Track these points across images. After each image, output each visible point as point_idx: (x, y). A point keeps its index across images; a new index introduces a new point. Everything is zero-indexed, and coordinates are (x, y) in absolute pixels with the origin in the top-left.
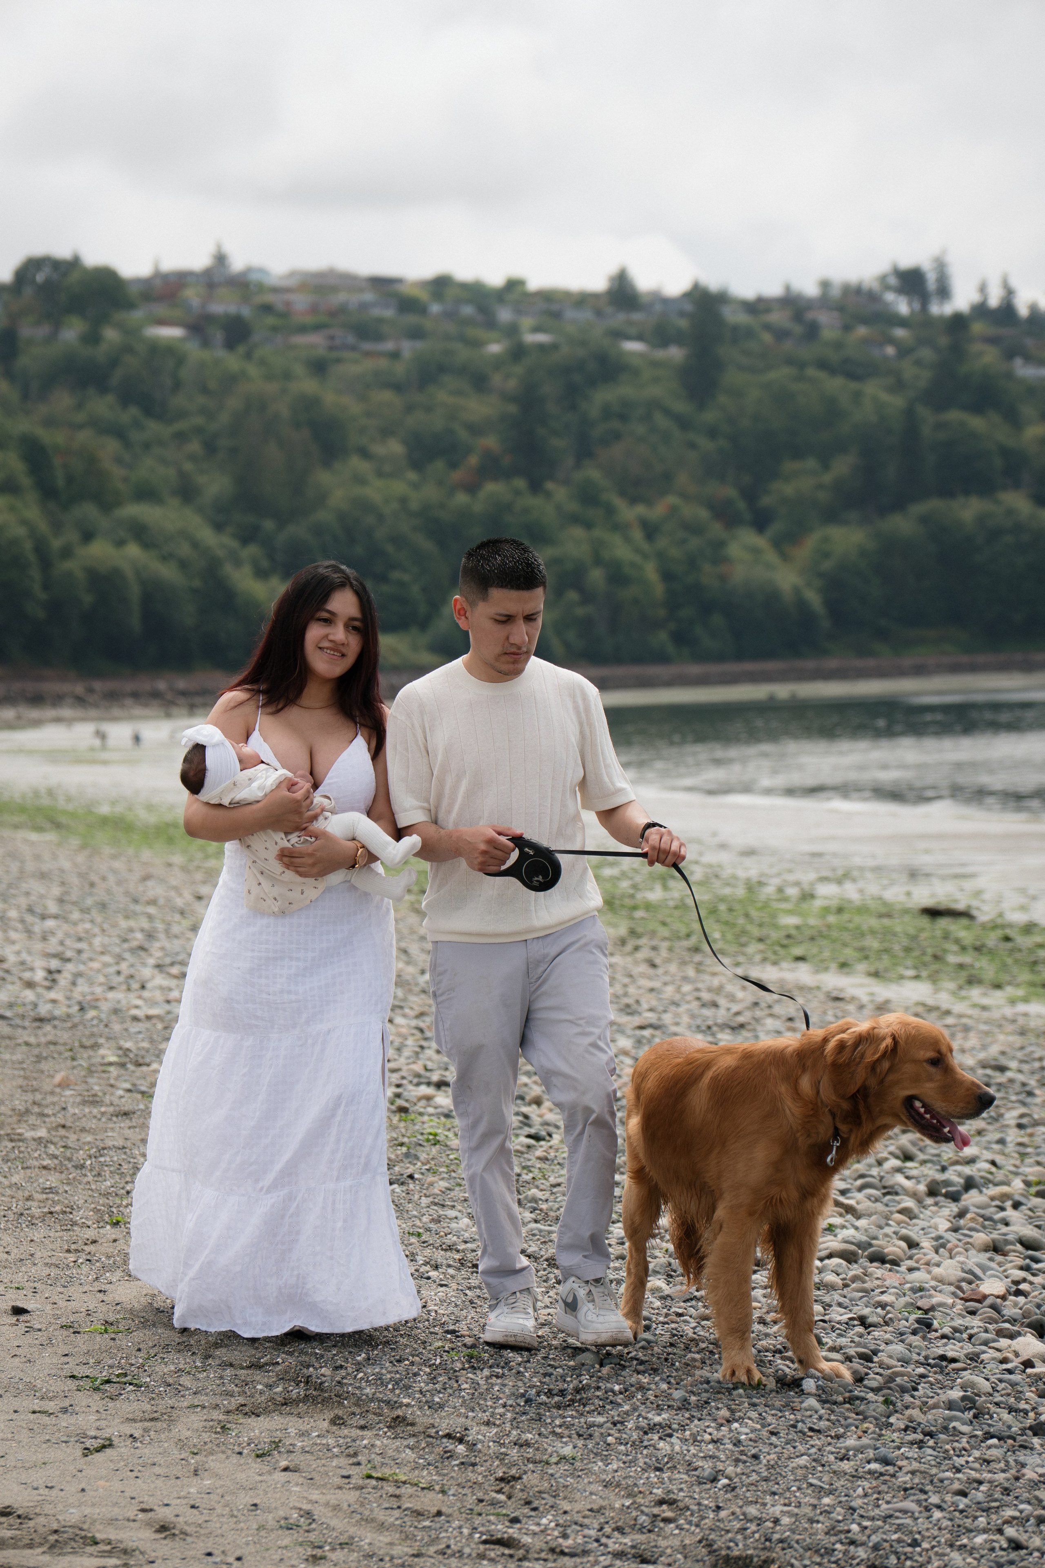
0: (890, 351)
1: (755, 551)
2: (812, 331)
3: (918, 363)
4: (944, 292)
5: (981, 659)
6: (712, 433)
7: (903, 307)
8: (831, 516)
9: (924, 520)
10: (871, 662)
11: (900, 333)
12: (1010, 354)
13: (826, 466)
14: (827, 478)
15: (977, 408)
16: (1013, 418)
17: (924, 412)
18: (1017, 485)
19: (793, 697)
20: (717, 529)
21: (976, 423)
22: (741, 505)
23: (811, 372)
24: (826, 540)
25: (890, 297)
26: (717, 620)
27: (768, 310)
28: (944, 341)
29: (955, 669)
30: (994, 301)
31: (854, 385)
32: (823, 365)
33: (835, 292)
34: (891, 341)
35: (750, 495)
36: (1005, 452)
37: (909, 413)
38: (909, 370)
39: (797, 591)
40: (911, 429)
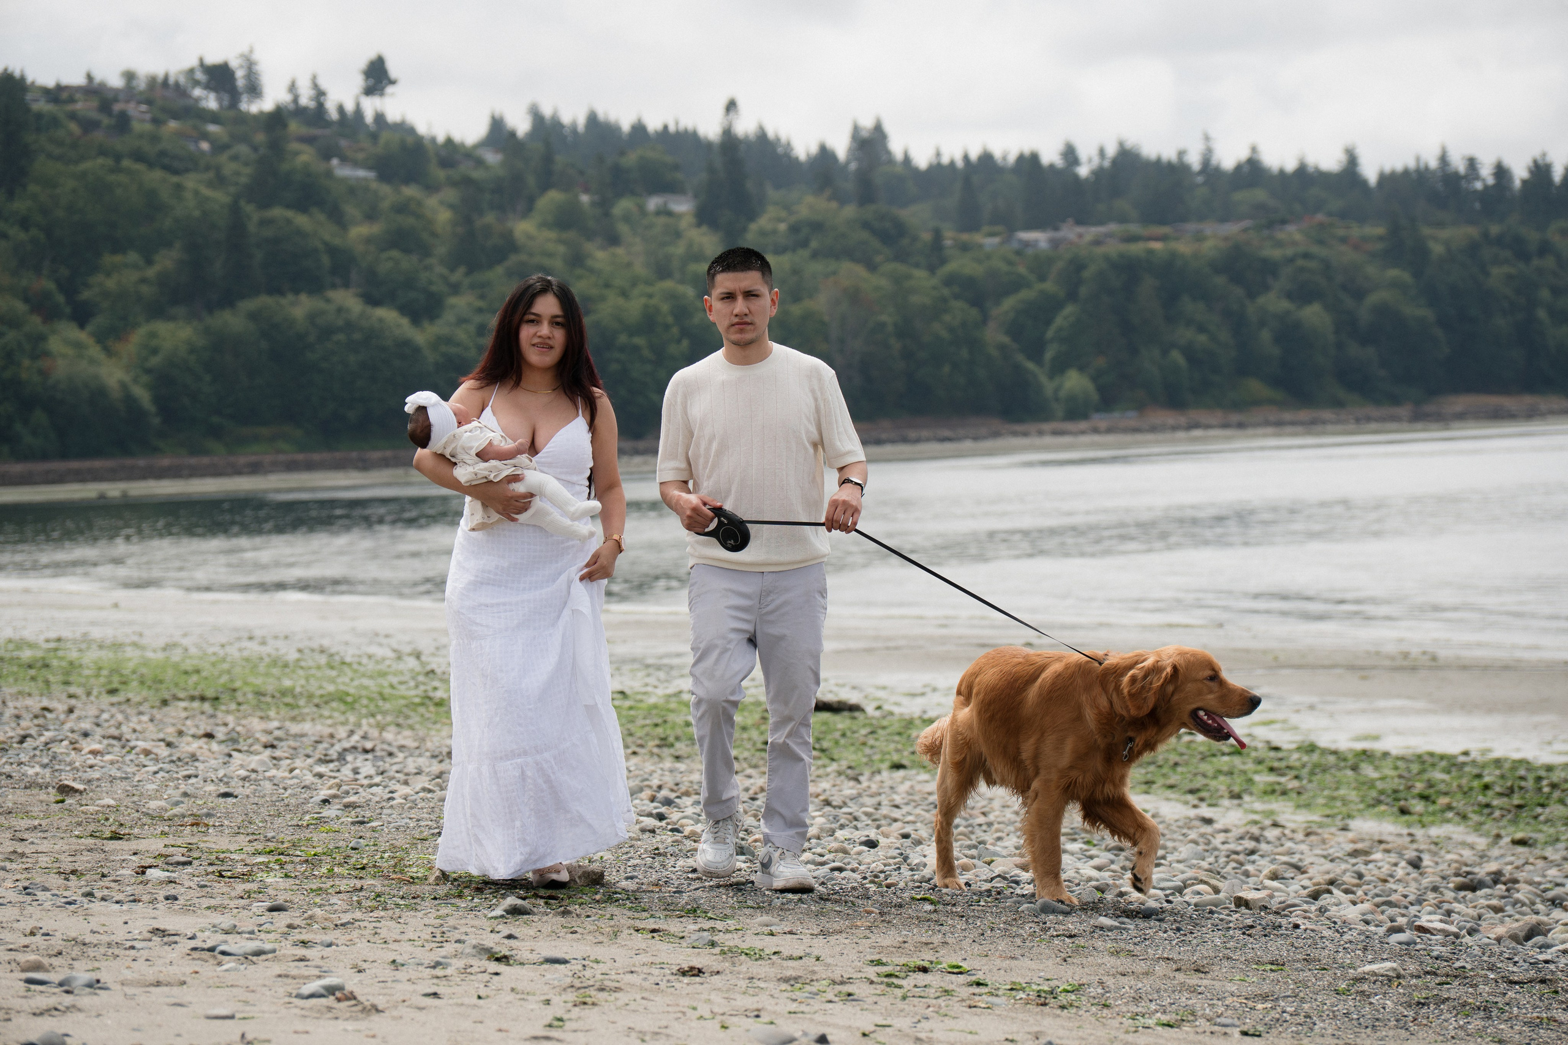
0: (205, 146)
1: (78, 345)
2: (123, 123)
3: (235, 158)
4: (254, 90)
5: (316, 457)
6: (25, 223)
7: (211, 102)
8: (157, 311)
9: (253, 316)
10: (205, 460)
11: (212, 129)
12: (327, 154)
13: (149, 262)
14: (151, 272)
15: (302, 206)
16: (337, 216)
17: (252, 213)
18: (346, 285)
19: (125, 495)
20: (35, 322)
21: (302, 220)
22: (60, 299)
23: (126, 163)
24: (153, 335)
25: (197, 92)
26: (39, 416)
27: (71, 100)
28: (260, 137)
29: (292, 467)
30: (305, 101)
31: (175, 179)
32: (138, 156)
33: (141, 85)
34: (205, 136)
35: (69, 288)
36: (332, 251)
37: (235, 209)
38: (226, 166)
39: (123, 386)
40: (237, 225)
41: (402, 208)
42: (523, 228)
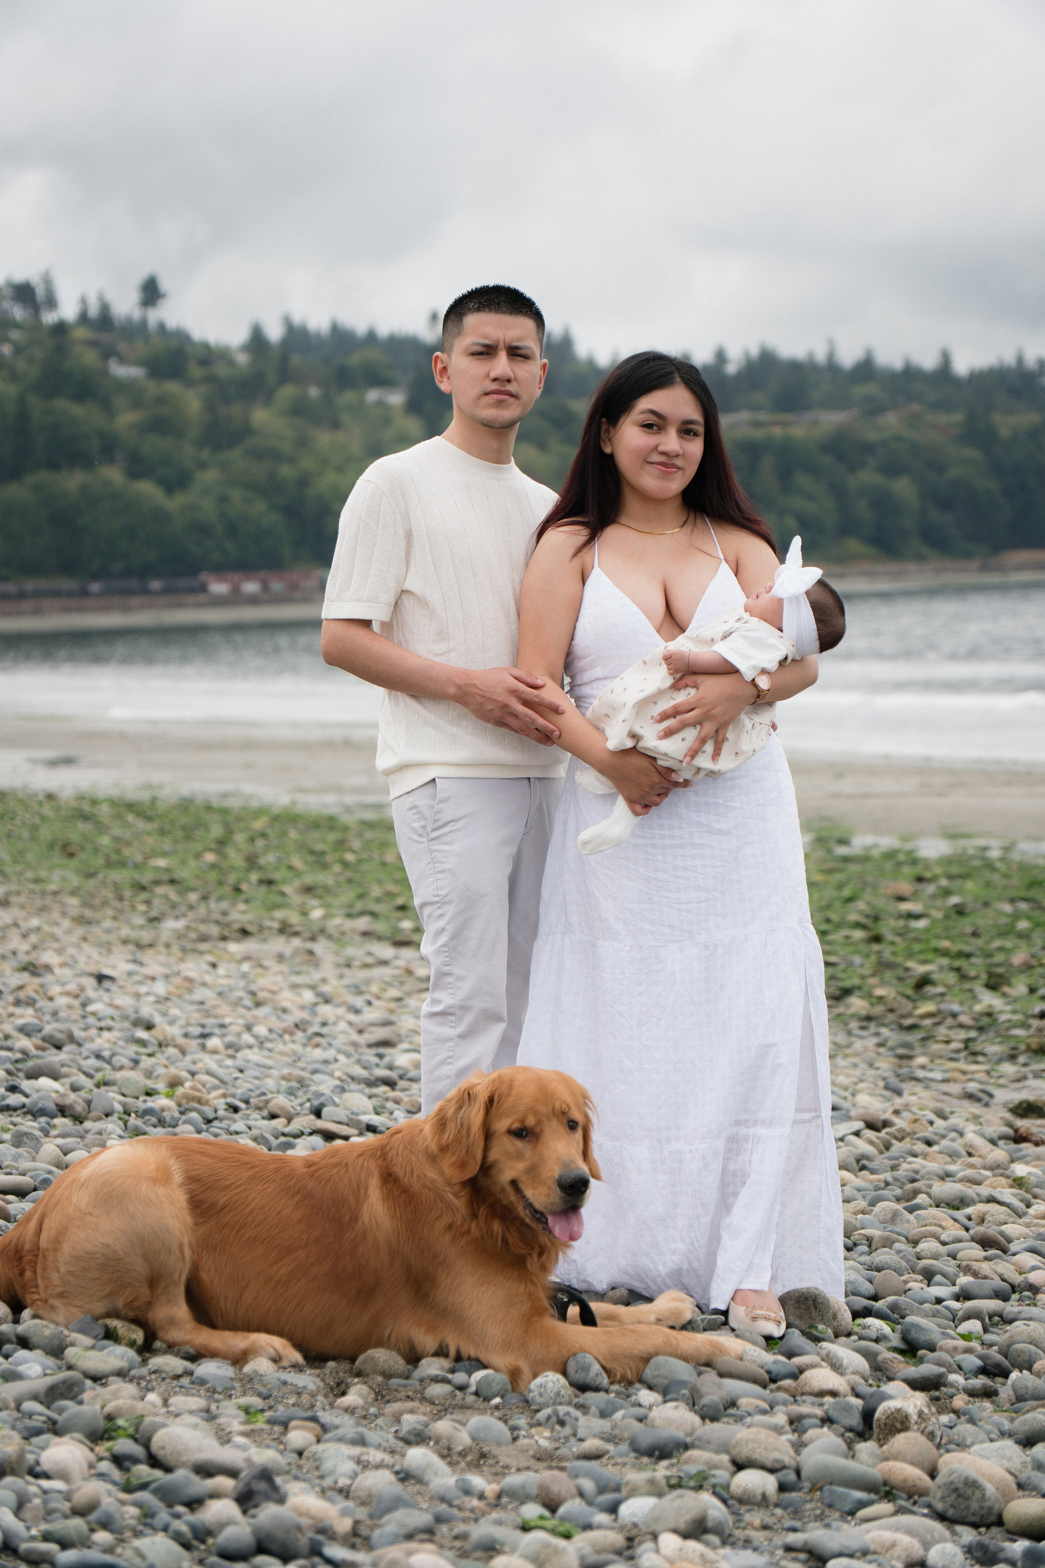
0: (7, 349)
3: (30, 360)
4: (51, 302)
7: (18, 313)
9: (36, 489)
11: (15, 335)
12: (108, 353)
16: (107, 406)
17: (35, 403)
18: (111, 461)
21: (78, 411)
25: (6, 304)
28: (49, 343)
30: (94, 311)
34: (8, 341)
36: (101, 435)
37: (21, 400)
38: (22, 365)
40: (23, 415)
41: (161, 400)
42: (260, 416)
